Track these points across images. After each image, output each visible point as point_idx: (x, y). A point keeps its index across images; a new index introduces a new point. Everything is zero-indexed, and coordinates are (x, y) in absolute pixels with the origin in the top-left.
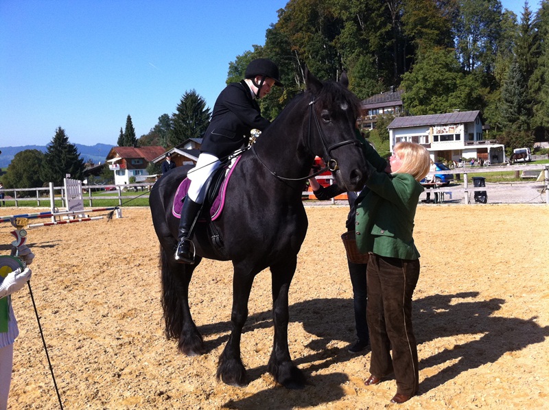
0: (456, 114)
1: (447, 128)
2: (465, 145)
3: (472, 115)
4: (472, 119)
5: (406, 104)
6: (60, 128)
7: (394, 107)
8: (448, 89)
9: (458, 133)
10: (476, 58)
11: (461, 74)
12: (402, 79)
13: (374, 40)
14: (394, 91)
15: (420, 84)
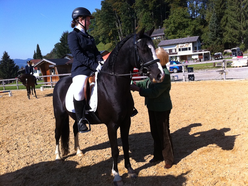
0: (188, 38)
1: (185, 45)
2: (193, 52)
3: (195, 38)
4: (196, 40)
5: (166, 34)
6: (5, 52)
7: (161, 36)
8: (185, 27)
9: (189, 47)
10: (198, 12)
11: (190, 19)
12: (164, 23)
13: (151, 5)
14: (161, 29)
15: (172, 25)
